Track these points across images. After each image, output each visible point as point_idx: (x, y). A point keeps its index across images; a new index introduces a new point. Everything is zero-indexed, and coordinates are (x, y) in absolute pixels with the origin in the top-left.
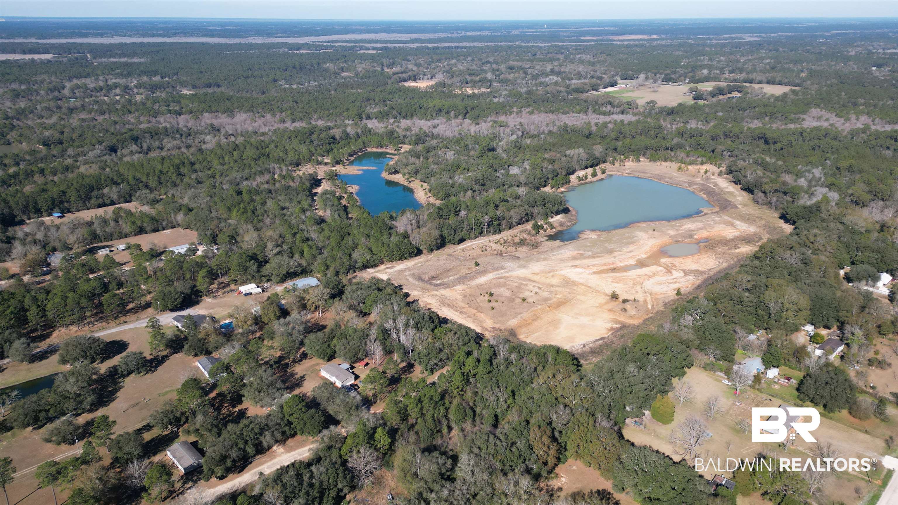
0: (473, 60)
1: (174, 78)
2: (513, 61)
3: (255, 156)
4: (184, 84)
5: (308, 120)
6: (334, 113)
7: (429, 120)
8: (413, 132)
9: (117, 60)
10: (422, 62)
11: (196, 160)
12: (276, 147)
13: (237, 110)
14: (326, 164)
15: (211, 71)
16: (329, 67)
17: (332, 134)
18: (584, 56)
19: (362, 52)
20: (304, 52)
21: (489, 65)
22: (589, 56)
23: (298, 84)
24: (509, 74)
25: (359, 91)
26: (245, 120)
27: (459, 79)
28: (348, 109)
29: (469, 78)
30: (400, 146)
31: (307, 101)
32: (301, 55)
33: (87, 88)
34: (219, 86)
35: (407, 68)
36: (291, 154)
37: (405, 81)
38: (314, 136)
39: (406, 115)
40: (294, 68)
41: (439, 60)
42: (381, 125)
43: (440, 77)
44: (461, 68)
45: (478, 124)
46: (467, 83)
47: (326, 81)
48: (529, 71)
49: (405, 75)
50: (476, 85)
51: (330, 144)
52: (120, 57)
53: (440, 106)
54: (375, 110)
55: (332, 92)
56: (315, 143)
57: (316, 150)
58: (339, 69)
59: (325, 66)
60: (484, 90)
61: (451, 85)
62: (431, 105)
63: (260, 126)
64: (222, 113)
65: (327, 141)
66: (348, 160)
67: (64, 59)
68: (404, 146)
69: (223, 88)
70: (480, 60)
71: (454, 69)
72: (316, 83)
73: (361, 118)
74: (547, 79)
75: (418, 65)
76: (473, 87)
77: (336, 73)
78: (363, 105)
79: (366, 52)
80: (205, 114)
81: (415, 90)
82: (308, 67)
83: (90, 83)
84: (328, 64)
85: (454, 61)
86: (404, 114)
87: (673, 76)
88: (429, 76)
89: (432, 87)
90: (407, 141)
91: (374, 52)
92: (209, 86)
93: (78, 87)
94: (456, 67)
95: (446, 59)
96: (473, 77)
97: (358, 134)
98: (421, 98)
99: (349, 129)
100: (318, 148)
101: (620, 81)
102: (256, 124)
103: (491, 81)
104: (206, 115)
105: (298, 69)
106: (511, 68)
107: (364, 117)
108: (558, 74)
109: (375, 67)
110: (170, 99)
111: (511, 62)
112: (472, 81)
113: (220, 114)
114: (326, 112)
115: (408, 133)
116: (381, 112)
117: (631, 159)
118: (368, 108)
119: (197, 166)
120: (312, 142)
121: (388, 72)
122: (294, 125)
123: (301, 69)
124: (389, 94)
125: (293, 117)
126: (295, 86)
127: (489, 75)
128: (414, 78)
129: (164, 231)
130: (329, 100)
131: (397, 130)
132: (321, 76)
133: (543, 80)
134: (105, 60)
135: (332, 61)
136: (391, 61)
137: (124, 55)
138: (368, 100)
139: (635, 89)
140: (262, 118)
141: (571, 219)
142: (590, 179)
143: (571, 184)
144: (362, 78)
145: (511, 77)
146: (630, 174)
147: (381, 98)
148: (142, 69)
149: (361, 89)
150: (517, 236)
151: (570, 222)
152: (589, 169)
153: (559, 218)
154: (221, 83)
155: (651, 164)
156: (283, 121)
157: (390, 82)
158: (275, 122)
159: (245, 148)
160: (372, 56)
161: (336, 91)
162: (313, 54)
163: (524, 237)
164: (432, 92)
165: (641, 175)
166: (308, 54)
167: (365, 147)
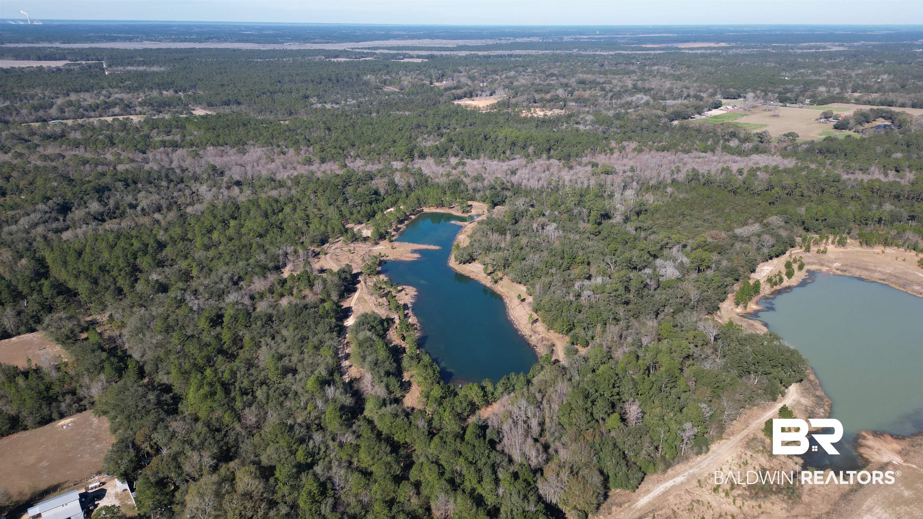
0: (534, 72)
1: (190, 93)
2: (581, 73)
3: (260, 230)
4: (198, 101)
5: (342, 160)
6: (377, 149)
7: (504, 161)
8: (486, 183)
9: (135, 68)
10: (476, 74)
12: (294, 209)
13: (251, 142)
14: (366, 239)
15: (234, 84)
16: (369, 79)
17: (375, 187)
18: (662, 69)
19: (406, 60)
20: (343, 60)
21: (554, 78)
22: (667, 68)
23: (332, 102)
24: (584, 90)
25: (407, 113)
26: (260, 159)
27: (525, 97)
28: (395, 142)
29: (537, 96)
30: (470, 203)
31: (342, 128)
32: (339, 63)
33: (80, 107)
34: (239, 103)
35: (459, 82)
36: (315, 223)
37: (460, 98)
38: (350, 190)
39: (470, 151)
40: (330, 80)
41: (495, 72)
42: (441, 170)
43: (501, 95)
44: (524, 82)
45: (571, 168)
46: (535, 102)
47: (367, 98)
48: (608, 87)
49: (459, 92)
50: (548, 105)
51: (371, 203)
52: (139, 66)
53: (514, 139)
54: (429, 144)
55: (374, 115)
56: (351, 202)
57: (352, 214)
58: (381, 83)
59: (365, 78)
60: (557, 111)
61: (516, 105)
62: (501, 136)
63: (278, 168)
64: (232, 147)
65: (368, 200)
66: (397, 230)
67: (75, 67)
68: (475, 204)
69: (243, 107)
70: (543, 72)
71: (516, 83)
72: (354, 101)
73: (412, 157)
74: (634, 98)
75: (472, 78)
76: (543, 107)
77: (377, 88)
78: (413, 135)
79: (411, 60)
80: (208, 148)
81: (475, 111)
82: (347, 79)
83: (88, 99)
84: (369, 76)
85: (512, 73)
86: (467, 149)
87: (788, 95)
88: (488, 93)
89: (493, 106)
90: (478, 196)
91: (419, 61)
92: (227, 103)
93: (70, 104)
94: (517, 81)
95: (503, 70)
96: (543, 95)
97: (409, 186)
98: (485, 124)
99: (397, 178)
100: (355, 211)
101: (724, 101)
102: (272, 166)
103: (565, 101)
104: (210, 149)
105: (335, 81)
106: (582, 82)
107: (416, 155)
108: (646, 91)
109: (423, 80)
110: (174, 123)
111: (580, 75)
112: (542, 100)
113: (228, 148)
114: (367, 147)
115: (479, 185)
116: (437, 148)
117: (830, 241)
118: (419, 139)
119: (168, 252)
120: (346, 200)
121: (438, 87)
122: (324, 167)
123: (338, 81)
124: (444, 117)
125: (323, 155)
126: (328, 106)
127: (560, 92)
128: (471, 95)
129: (63, 422)
130: (370, 126)
131: (464, 179)
132: (361, 91)
133: (629, 99)
134: (120, 68)
135: (373, 71)
136: (440, 72)
137: (144, 63)
138: (418, 126)
139: (747, 112)
140: (283, 156)
141: (817, 396)
142: (786, 282)
143: (762, 294)
144: (408, 95)
145: (587, 94)
146: (845, 271)
147: (435, 124)
148: (157, 80)
149: (409, 111)
150: (747, 464)
151: (821, 408)
152: (775, 261)
153: (795, 394)
154: (241, 100)
155: (865, 249)
156: (309, 162)
157: (442, 100)
158: (299, 163)
159: (248, 213)
160: (418, 66)
161: (378, 112)
162: (352, 62)
163: (760, 465)
164: (495, 115)
165: (864, 274)
166: (346, 62)
167: (420, 206)
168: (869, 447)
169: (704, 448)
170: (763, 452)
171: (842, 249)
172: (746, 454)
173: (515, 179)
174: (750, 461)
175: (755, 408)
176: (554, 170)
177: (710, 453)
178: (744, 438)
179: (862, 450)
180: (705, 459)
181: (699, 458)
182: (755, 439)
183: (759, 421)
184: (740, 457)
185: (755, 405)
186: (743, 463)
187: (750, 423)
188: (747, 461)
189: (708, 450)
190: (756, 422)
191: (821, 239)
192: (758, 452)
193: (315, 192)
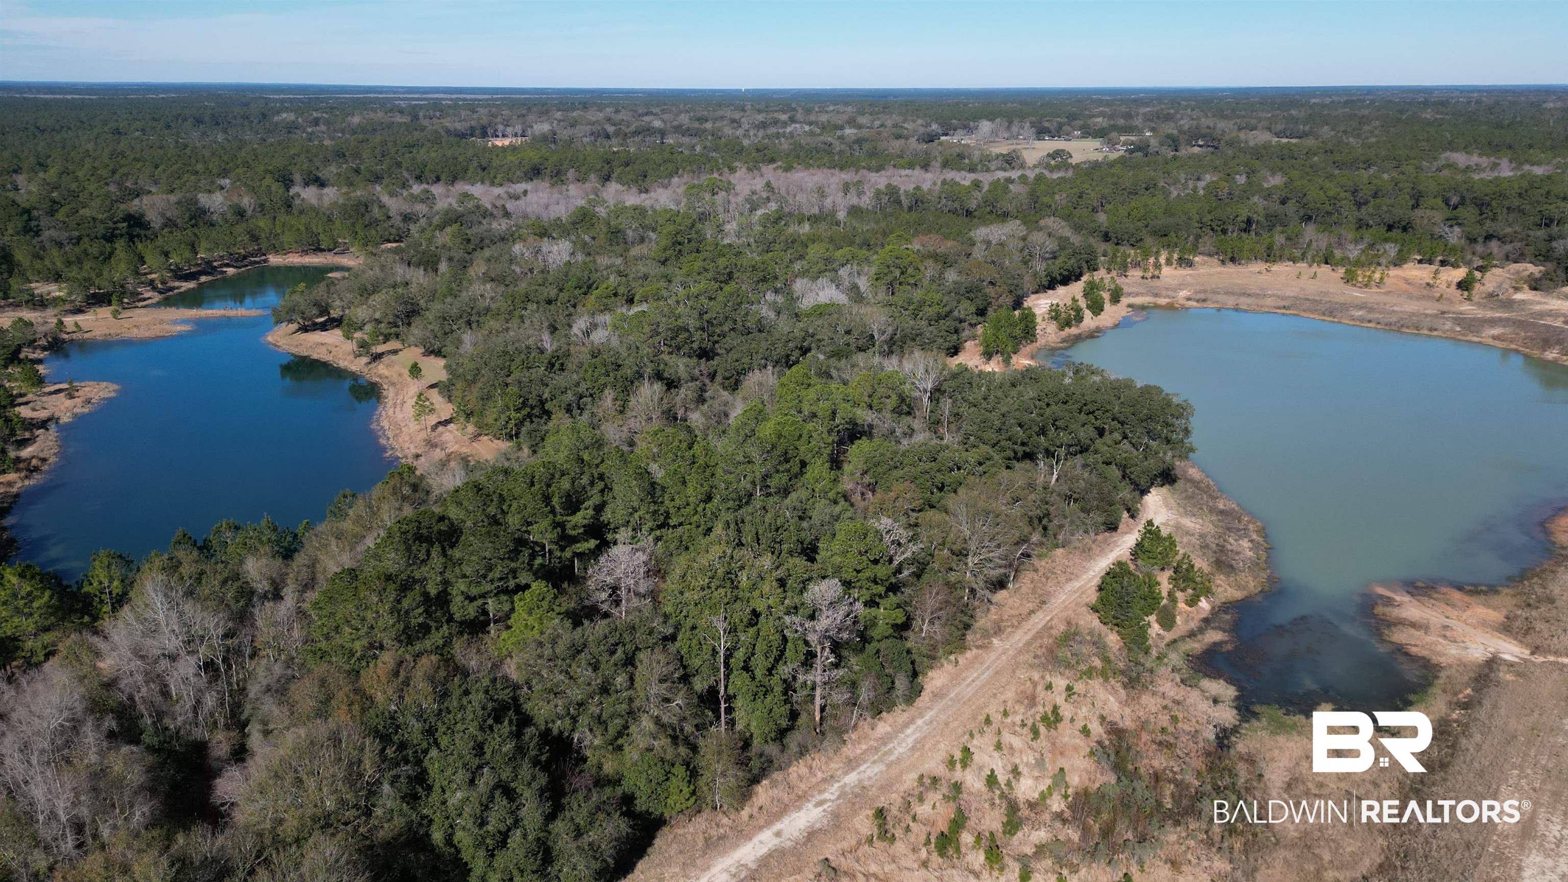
7: (500, 184)
17: (133, 209)
45: (646, 190)
65: (102, 230)
87: (1047, 125)
97: (240, 213)
117: (1162, 260)
141: (1222, 512)
142: (1089, 321)
143: (1041, 341)
146: (1204, 300)
150: (1058, 718)
151: (1241, 538)
152: (1061, 290)
153: (1164, 510)
155: (1233, 269)
163: (1102, 718)
167: (260, 252)
168: (1413, 625)
169: (901, 683)
170: (1104, 674)
171: (1188, 271)
172: (1049, 687)
174: (1066, 711)
175: (1060, 551)
176: (608, 194)
177: (924, 700)
178: (1035, 638)
179: (1400, 636)
180: (906, 725)
181: (883, 727)
182: (1070, 636)
183: (1076, 584)
184: (1032, 701)
185: (1057, 546)
186: (1045, 719)
187: (1049, 594)
188: (1055, 709)
189: (915, 692)
190: (1068, 587)
191: (1146, 256)
192: (1090, 673)
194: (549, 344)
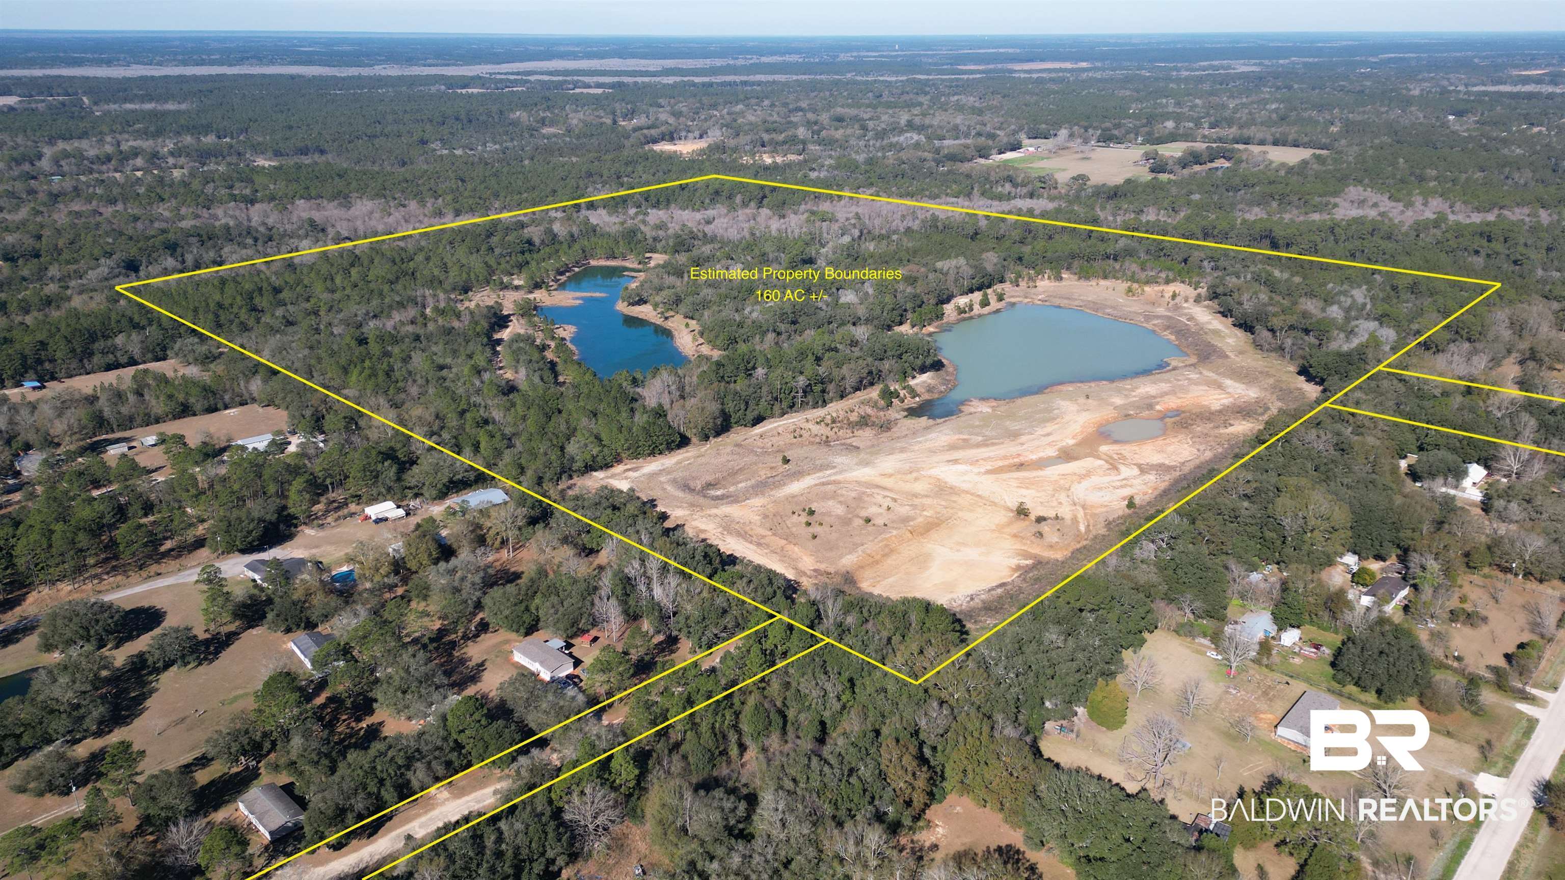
0: (773, 105)
1: (241, 138)
2: (842, 106)
3: (390, 276)
4: (258, 149)
5: (483, 211)
6: (530, 199)
7: (698, 210)
8: (671, 232)
9: (137, 107)
10: (684, 109)
11: (283, 283)
12: (428, 259)
13: (356, 195)
14: (517, 288)
15: (308, 125)
16: (519, 118)
17: (527, 236)
18: (963, 99)
19: (578, 91)
20: (475, 91)
21: (800, 113)
22: (972, 99)
23: (464, 147)
24: (836, 129)
25: (574, 159)
26: (372, 213)
27: (748, 138)
28: (555, 191)
29: (766, 137)
30: (648, 255)
31: (481, 178)
32: (470, 96)
33: (83, 158)
34: (322, 152)
35: (657, 119)
36: (454, 271)
37: (655, 141)
38: (495, 240)
39: (658, 202)
40: (457, 119)
41: (714, 106)
42: (614, 219)
43: (715, 135)
44: (752, 118)
45: (784, 217)
46: (763, 146)
47: (515, 143)
48: (871, 124)
49: (654, 132)
50: (779, 148)
51: (523, 253)
52: (143, 102)
53: (717, 186)
55: (526, 162)
56: (497, 251)
57: (499, 264)
58: (538, 122)
59: (512, 116)
60: (792, 157)
61: (735, 150)
62: (701, 184)
63: (398, 223)
64: (330, 201)
65: (519, 249)
66: (557, 281)
67: (39, 106)
68: (655, 256)
69: (330, 156)
70: (785, 105)
71: (740, 121)
72: (497, 147)
73: (578, 208)
74: (902, 138)
75: (677, 115)
76: (774, 152)
77: (531, 129)
78: (581, 184)
79: (585, 91)
80: (297, 202)
81: (672, 157)
82: (483, 118)
83: (89, 148)
84: (518, 113)
85: (740, 107)
86: (653, 199)
87: (1116, 132)
88: (697, 134)
89: (702, 152)
90: (659, 246)
91: (600, 91)
92: (304, 151)
93: (66, 155)
94: (744, 117)
95: (726, 103)
96: (774, 135)
97: (572, 236)
98: (684, 171)
99: (557, 227)
100: (503, 261)
101: (1026, 142)
102: (391, 220)
103: (804, 142)
104: (300, 203)
105: (465, 122)
106: (840, 119)
107: (584, 206)
108: (920, 129)
109: (601, 117)
110: (235, 175)
111: (839, 109)
112: (771, 141)
113: (325, 202)
114: (516, 197)
115: (661, 233)
117: (1046, 276)
118: (590, 189)
119: (285, 295)
120: (491, 249)
121: (623, 127)
122: (459, 220)
123: (470, 121)
124: (626, 164)
125: (457, 206)
126: (458, 152)
127: (801, 132)
128: (671, 137)
129: (227, 411)
130: (520, 176)
131: (643, 228)
132: (506, 133)
133: (894, 140)
134: (116, 106)
135: (524, 106)
136: (629, 107)
137: (149, 98)
138: (590, 175)
139: (1052, 155)
140: (402, 209)
142: (977, 311)
143: (945, 320)
144: (578, 138)
145: (839, 134)
146: (1046, 301)
147: (612, 171)
148: (183, 122)
149: (578, 156)
152: (976, 294)
154: (326, 147)
155: (1083, 283)
156: (439, 214)
157: (627, 143)
158: (425, 215)
159: (372, 261)
160: (596, 98)
161: (532, 159)
162: (491, 95)
163: (866, 413)
164: (703, 162)
165: (1064, 303)
166: (483, 95)
167: (586, 258)
170: (872, 406)
171: (1057, 284)
173: (709, 229)
174: (857, 410)
176: (761, 219)
191: (1037, 275)
193: (451, 243)
194: (737, 317)
